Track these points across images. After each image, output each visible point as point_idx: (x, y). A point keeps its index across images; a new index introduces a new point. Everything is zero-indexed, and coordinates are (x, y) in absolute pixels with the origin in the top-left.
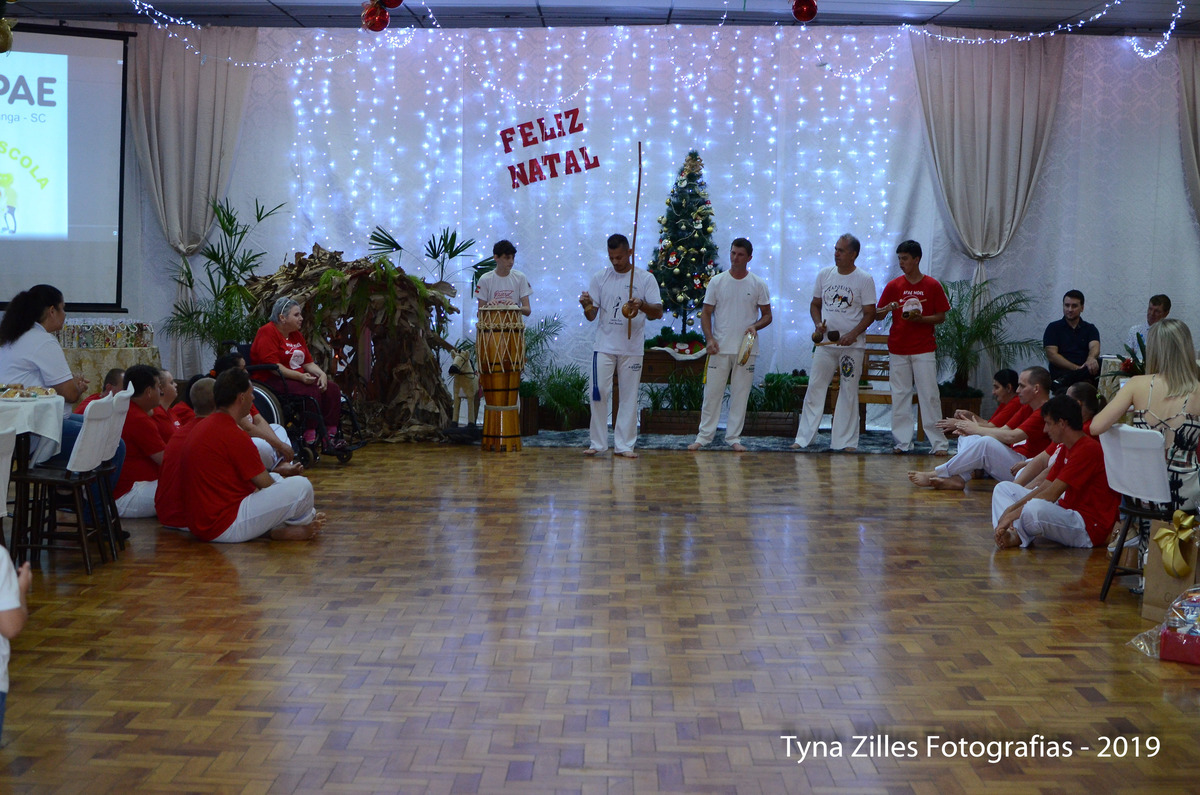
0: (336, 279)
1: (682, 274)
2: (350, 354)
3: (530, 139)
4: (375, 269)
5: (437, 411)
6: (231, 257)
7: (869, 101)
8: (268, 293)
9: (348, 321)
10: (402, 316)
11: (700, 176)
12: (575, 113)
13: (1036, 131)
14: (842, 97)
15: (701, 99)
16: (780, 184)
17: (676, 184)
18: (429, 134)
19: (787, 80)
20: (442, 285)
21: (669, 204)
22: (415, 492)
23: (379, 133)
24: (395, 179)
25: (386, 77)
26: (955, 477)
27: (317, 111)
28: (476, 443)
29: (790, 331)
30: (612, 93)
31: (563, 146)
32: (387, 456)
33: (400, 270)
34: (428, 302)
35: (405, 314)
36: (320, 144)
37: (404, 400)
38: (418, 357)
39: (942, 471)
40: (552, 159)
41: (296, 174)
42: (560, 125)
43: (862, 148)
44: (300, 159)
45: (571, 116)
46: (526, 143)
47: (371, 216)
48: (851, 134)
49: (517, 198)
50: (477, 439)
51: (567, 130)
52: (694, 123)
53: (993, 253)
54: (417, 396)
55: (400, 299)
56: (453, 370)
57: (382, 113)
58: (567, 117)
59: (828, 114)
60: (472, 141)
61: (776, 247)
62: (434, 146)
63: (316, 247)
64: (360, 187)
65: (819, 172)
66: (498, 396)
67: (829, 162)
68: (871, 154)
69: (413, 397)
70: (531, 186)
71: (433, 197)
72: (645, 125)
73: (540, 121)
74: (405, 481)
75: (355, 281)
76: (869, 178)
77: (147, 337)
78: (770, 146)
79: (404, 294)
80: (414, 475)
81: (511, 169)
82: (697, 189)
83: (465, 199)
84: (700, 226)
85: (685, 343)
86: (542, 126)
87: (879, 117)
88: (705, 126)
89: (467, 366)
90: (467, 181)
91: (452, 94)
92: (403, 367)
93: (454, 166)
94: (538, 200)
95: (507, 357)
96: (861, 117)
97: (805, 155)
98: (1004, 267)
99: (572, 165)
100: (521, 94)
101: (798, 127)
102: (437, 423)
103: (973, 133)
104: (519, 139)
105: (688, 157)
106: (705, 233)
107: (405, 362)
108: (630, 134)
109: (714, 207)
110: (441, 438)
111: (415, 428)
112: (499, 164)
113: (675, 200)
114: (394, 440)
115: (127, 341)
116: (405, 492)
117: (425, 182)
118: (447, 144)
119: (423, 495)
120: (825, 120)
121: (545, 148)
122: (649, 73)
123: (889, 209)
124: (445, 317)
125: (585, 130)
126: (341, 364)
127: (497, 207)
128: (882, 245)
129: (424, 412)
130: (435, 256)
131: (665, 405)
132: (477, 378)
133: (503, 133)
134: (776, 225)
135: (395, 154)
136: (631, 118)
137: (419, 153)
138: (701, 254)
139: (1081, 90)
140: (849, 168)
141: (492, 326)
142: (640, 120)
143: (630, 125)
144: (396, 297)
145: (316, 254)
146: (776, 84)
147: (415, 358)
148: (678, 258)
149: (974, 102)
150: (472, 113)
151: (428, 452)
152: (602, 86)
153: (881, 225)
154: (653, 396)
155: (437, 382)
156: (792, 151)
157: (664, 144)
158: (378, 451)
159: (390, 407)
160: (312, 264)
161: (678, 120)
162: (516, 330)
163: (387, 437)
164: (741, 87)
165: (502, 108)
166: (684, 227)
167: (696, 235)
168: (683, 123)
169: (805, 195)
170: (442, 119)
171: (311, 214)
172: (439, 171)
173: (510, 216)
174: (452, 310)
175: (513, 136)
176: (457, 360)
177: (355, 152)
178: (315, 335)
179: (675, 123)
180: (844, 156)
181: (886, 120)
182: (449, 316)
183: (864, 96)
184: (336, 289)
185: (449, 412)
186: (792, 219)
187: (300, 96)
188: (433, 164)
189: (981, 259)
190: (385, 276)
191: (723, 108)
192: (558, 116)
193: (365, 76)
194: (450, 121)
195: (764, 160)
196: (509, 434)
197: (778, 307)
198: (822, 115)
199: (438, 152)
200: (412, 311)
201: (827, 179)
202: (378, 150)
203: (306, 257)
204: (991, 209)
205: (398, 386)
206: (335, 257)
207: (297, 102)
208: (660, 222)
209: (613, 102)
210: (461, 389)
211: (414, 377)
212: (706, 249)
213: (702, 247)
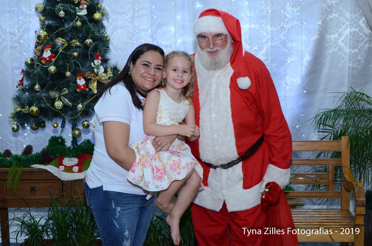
1: (60, 74)
84: (84, 12)
85: (74, 157)
106: (91, 20)
138: (86, 47)
148: (54, 52)
166: (62, 13)
167: (79, 23)
212: (92, 40)
213: (88, 38)
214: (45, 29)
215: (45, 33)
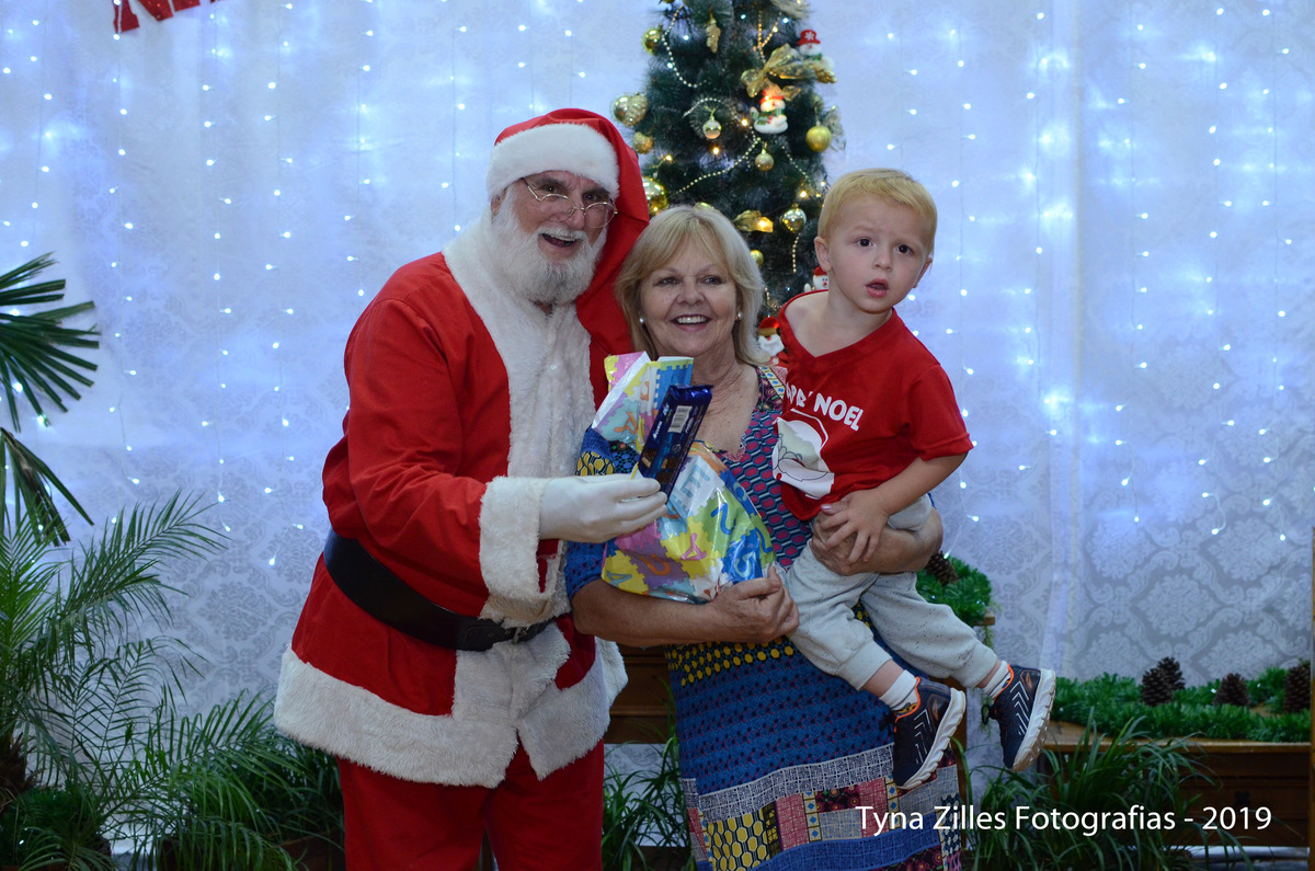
21: (655, 50)
61: (1058, 215)
70: (181, 24)
84: (778, 124)
94: (208, 71)
106: (798, 149)
113: (678, 30)
127: (66, 104)
134: (1054, 138)
138: (787, 235)
166: (712, 128)
167: (764, 158)
197: (1069, 431)
208: (621, 116)
212: (802, 212)
213: (789, 208)
214: (655, 175)
215: (658, 187)
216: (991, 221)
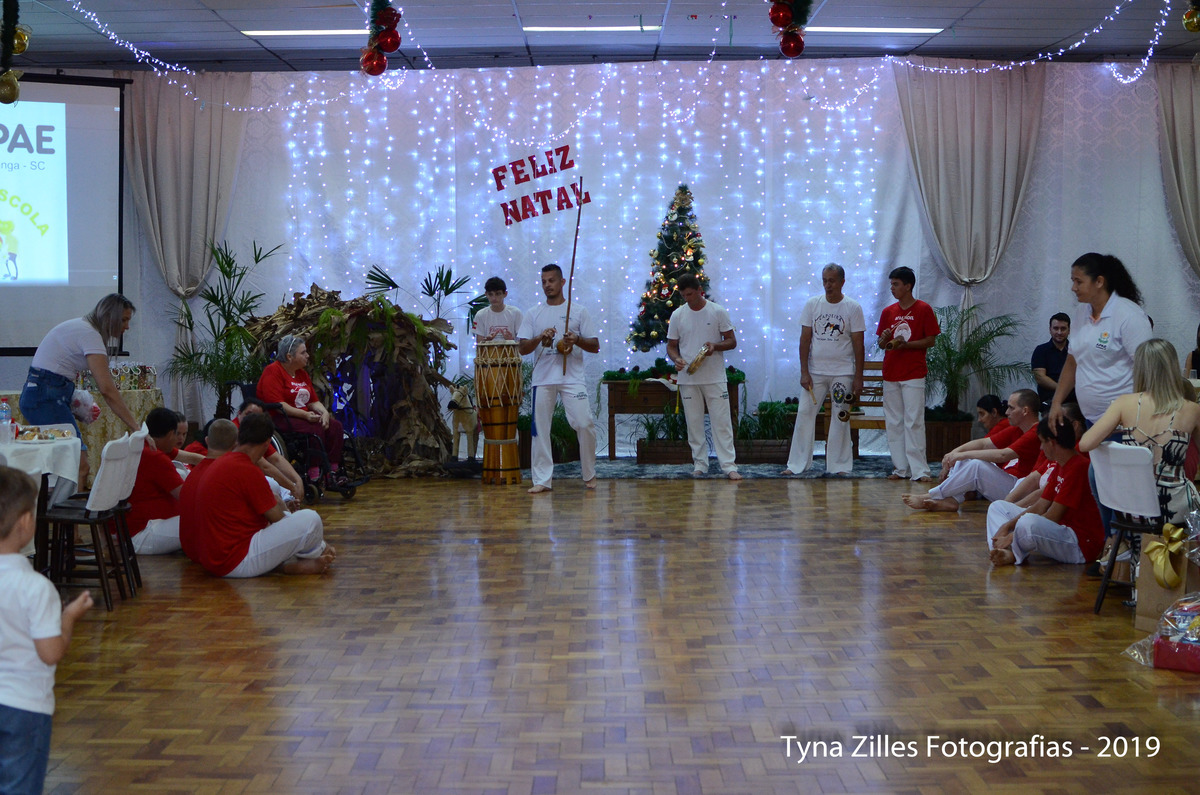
0: (336, 318)
2: (349, 392)
3: (522, 176)
4: (373, 307)
5: (437, 446)
6: (230, 299)
7: (854, 132)
8: (268, 333)
9: (347, 359)
10: (400, 353)
11: (690, 209)
12: (565, 149)
13: (1019, 157)
14: (828, 129)
15: (689, 132)
16: (769, 215)
17: (667, 217)
18: (423, 174)
19: (773, 113)
20: (439, 322)
21: (660, 238)
22: (420, 526)
23: (374, 173)
24: (390, 218)
25: (378, 118)
26: (949, 498)
27: (311, 153)
28: (476, 476)
29: (781, 360)
30: (602, 129)
31: (555, 182)
32: (389, 491)
33: (397, 308)
34: (426, 339)
35: (404, 351)
36: (316, 186)
37: (403, 435)
38: (417, 394)
39: (935, 494)
40: (544, 196)
41: (292, 216)
42: (551, 162)
43: (849, 178)
44: (295, 201)
45: (562, 153)
46: (518, 181)
47: (367, 256)
48: (837, 165)
49: (511, 234)
50: (477, 473)
51: (557, 166)
52: (683, 158)
53: (980, 278)
54: (417, 432)
55: (398, 337)
56: (452, 405)
57: (377, 153)
58: (558, 154)
59: (814, 145)
60: (465, 179)
61: (766, 277)
62: (428, 185)
63: (314, 287)
64: (356, 227)
65: (807, 202)
66: (497, 430)
67: (817, 192)
68: (858, 183)
69: (413, 432)
70: (524, 223)
71: (428, 235)
72: (634, 160)
73: (531, 158)
74: (410, 515)
75: (353, 320)
76: (856, 208)
77: (150, 379)
78: (757, 178)
79: (402, 332)
80: (418, 509)
81: (504, 206)
82: (688, 222)
83: (458, 237)
84: (691, 259)
86: (533, 164)
87: (865, 147)
88: (693, 159)
89: (466, 401)
90: (461, 219)
91: (444, 133)
92: (403, 403)
93: (448, 204)
94: (532, 236)
95: (505, 391)
96: (848, 146)
97: (792, 187)
98: (990, 293)
99: (563, 201)
100: (512, 133)
101: (785, 159)
102: (438, 459)
103: (958, 162)
104: (511, 176)
105: (678, 191)
106: (696, 266)
107: (405, 398)
108: (620, 170)
109: (705, 239)
110: (441, 473)
111: (416, 463)
112: (492, 202)
113: (665, 233)
114: (395, 476)
115: (131, 383)
116: (412, 526)
117: (419, 221)
118: (440, 183)
119: (428, 528)
120: (811, 151)
121: (537, 185)
122: (638, 109)
123: (876, 237)
124: (443, 353)
125: (576, 166)
126: (341, 402)
127: (490, 244)
128: (869, 273)
129: (424, 446)
130: (431, 293)
131: (661, 435)
132: (475, 412)
133: (495, 172)
134: (766, 256)
135: (389, 194)
136: (620, 154)
137: (413, 191)
139: (1062, 115)
140: (836, 198)
141: (490, 361)
142: (629, 155)
143: (619, 161)
144: (394, 335)
145: (314, 294)
146: (763, 117)
147: (414, 394)
148: (671, 290)
149: (957, 130)
150: (464, 152)
151: (430, 486)
152: (591, 124)
153: (868, 253)
154: (649, 427)
155: (436, 418)
156: (778, 183)
157: (653, 178)
158: (380, 486)
159: (391, 443)
160: (310, 304)
161: (667, 155)
162: (514, 365)
163: (388, 472)
164: (727, 121)
165: (494, 146)
166: (675, 260)
167: (688, 267)
168: (672, 157)
169: (794, 226)
170: (434, 159)
171: (308, 255)
172: (434, 210)
173: (504, 252)
174: (449, 346)
175: (505, 174)
176: (455, 396)
177: (351, 192)
178: (316, 374)
179: (664, 157)
180: (830, 186)
181: (871, 150)
182: (446, 352)
183: (849, 127)
184: (335, 328)
185: (449, 446)
186: (782, 249)
187: (294, 139)
188: (427, 202)
189: (968, 285)
190: (383, 314)
191: (711, 142)
192: (549, 153)
193: (358, 118)
194: (442, 160)
195: (753, 192)
196: (509, 467)
197: (770, 336)
198: (808, 147)
199: (431, 191)
200: (410, 348)
201: (815, 209)
202: (372, 190)
203: (304, 297)
204: (977, 235)
205: (397, 423)
206: (333, 297)
207: (292, 145)
208: (651, 255)
209: (603, 138)
210: (460, 424)
211: (414, 413)
214: (660, 270)
216: (749, 278)
